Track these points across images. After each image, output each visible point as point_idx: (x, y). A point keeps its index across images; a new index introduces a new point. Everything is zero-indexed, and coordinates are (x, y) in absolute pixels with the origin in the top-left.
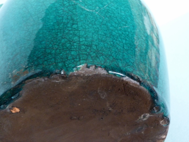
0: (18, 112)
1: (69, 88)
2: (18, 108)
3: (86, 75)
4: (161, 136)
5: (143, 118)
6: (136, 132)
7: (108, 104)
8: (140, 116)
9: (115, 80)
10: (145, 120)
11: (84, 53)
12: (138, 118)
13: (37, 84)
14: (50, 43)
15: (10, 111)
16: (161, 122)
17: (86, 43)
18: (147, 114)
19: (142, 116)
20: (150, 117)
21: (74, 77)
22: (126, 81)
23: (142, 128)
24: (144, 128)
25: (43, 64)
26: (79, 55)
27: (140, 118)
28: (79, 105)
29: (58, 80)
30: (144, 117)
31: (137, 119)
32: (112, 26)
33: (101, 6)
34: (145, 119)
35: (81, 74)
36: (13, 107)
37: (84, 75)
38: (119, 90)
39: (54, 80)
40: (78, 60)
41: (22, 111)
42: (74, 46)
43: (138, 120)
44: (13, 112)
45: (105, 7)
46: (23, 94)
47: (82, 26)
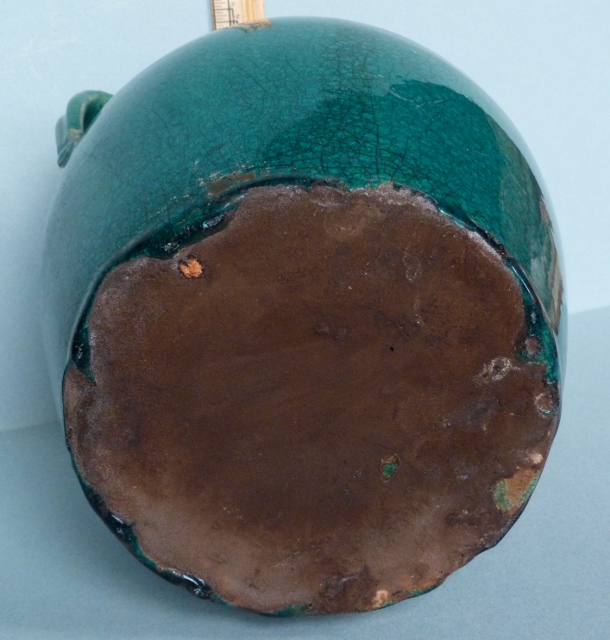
0: (197, 275)
1: (343, 229)
2: (200, 263)
3: (390, 202)
4: (531, 452)
5: (494, 374)
6: (469, 423)
7: (417, 304)
8: (489, 362)
9: (448, 232)
10: (497, 382)
11: (388, 163)
12: (481, 368)
13: (276, 199)
14: (310, 133)
15: (179, 268)
16: (538, 398)
17: (392, 149)
18: (504, 360)
19: (493, 363)
20: (511, 372)
21: (361, 201)
22: (473, 242)
23: (485, 410)
24: (490, 411)
25: (292, 164)
26: (376, 163)
27: (485, 371)
28: (350, 288)
29: (324, 202)
30: (497, 368)
31: (477, 374)
32: (450, 139)
33: (427, 97)
34: (498, 377)
35: (380, 196)
36: (190, 257)
37: (384, 201)
38: (454, 262)
39: (314, 198)
40: (374, 171)
41: (208, 274)
42: (365, 147)
43: (480, 375)
44: (186, 271)
45: (436, 102)
46: (231, 223)
47: (383, 119)
